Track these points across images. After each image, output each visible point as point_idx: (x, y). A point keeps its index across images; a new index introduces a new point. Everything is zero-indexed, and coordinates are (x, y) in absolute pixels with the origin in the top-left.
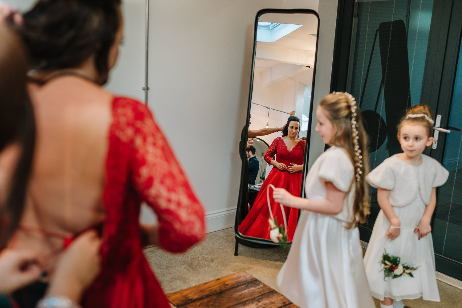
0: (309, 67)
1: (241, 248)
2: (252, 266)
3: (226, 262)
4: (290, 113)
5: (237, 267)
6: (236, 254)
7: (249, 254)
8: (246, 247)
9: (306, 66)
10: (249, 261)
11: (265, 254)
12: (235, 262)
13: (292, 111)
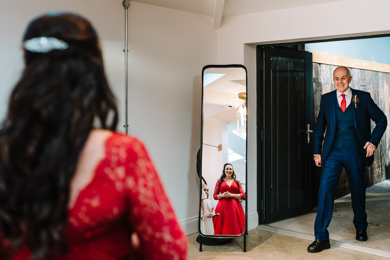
0: (231, 107)
1: (203, 247)
2: (215, 256)
3: (194, 256)
4: (218, 146)
5: (204, 258)
6: (201, 250)
7: (210, 249)
8: (207, 245)
9: (229, 106)
10: (212, 253)
11: (222, 248)
12: (201, 255)
13: (219, 144)
